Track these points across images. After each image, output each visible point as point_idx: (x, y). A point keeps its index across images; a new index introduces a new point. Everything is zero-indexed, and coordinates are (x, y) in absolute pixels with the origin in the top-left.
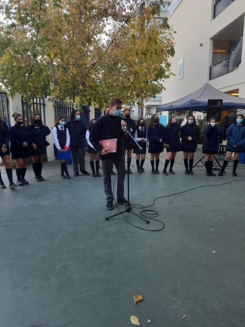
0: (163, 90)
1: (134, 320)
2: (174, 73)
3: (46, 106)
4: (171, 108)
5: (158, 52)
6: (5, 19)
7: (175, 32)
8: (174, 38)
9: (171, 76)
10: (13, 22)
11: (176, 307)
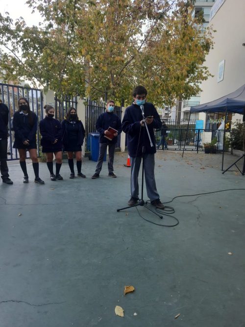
0: (200, 92)
1: (119, 311)
2: (212, 74)
3: (78, 104)
4: (205, 109)
5: (191, 48)
6: (45, 20)
7: (215, 31)
8: (213, 37)
9: (209, 77)
10: (50, 22)
11: (170, 304)
